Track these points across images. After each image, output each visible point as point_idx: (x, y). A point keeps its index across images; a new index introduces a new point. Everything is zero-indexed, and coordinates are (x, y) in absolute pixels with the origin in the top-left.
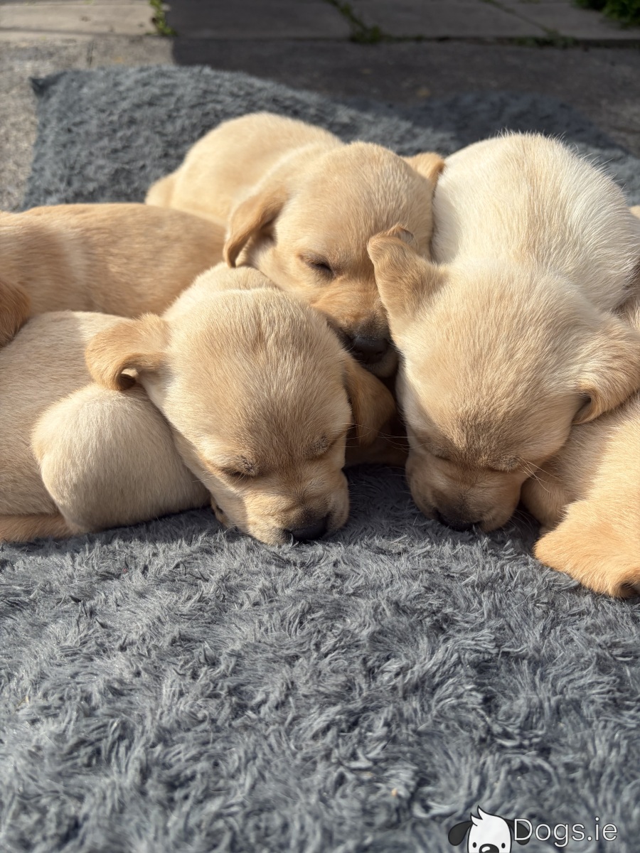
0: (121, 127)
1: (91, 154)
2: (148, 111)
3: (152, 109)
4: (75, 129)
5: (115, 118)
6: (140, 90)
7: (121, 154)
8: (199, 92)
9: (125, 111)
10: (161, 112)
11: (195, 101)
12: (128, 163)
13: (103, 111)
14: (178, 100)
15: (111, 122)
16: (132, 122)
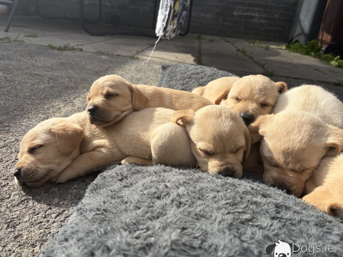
0: (187, 78)
1: (176, 84)
2: (196, 76)
3: (197, 75)
4: (173, 77)
5: (185, 76)
6: (194, 70)
7: (185, 85)
8: (212, 73)
9: (189, 75)
10: (200, 76)
11: (210, 75)
12: (186, 87)
13: (182, 74)
14: (205, 74)
15: (184, 77)
16: (190, 77)
